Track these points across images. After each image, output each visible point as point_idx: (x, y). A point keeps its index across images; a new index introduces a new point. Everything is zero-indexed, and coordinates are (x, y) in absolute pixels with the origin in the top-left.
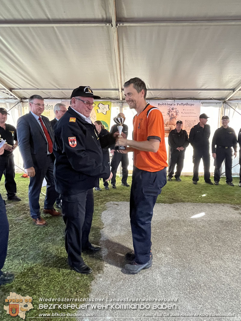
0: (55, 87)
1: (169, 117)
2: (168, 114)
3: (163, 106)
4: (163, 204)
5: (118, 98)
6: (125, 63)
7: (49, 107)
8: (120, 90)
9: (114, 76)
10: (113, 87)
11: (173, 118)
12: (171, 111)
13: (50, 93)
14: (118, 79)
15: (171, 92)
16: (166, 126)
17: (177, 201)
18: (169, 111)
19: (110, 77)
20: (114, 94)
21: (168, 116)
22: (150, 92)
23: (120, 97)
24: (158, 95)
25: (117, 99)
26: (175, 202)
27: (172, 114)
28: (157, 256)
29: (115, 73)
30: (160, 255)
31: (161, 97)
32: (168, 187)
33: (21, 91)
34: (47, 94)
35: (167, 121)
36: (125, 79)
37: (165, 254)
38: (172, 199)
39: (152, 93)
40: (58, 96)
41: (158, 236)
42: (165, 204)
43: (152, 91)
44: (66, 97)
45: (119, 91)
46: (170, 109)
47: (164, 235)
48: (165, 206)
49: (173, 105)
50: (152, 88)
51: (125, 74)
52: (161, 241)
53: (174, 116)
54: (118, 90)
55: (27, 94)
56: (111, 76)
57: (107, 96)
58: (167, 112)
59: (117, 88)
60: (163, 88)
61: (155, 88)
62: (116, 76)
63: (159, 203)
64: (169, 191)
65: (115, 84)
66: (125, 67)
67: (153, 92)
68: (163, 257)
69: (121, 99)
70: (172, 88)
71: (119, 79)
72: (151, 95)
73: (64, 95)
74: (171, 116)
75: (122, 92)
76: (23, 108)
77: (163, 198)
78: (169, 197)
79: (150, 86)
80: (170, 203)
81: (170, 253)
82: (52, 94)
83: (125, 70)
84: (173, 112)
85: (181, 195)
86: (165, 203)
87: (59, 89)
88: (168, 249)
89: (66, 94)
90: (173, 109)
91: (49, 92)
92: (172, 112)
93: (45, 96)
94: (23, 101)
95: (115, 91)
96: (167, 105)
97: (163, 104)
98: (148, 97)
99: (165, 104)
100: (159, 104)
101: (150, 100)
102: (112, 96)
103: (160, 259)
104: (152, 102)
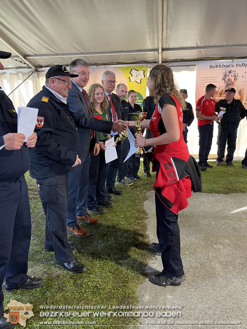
0: (78, 50)
1: (225, 83)
2: (224, 79)
3: (217, 68)
4: (217, 194)
5: (157, 61)
6: (169, 15)
9: (153, 32)
10: (150, 47)
11: (231, 84)
13: (72, 58)
14: (158, 37)
15: (229, 49)
16: (219, 95)
17: (235, 191)
18: (225, 75)
20: (151, 56)
22: (200, 51)
23: (158, 59)
25: (155, 62)
26: (232, 192)
27: (229, 80)
28: (214, 247)
29: (155, 28)
30: (218, 246)
31: (215, 57)
33: (37, 57)
34: (67, 61)
35: (222, 89)
36: (167, 36)
37: (224, 245)
38: (229, 189)
39: (203, 52)
41: (214, 228)
42: (220, 195)
43: (202, 50)
44: (90, 63)
45: (159, 52)
46: (227, 72)
47: (220, 227)
48: (219, 197)
49: (231, 66)
50: (203, 45)
51: (168, 30)
52: (217, 233)
53: (231, 81)
54: (157, 50)
55: (44, 62)
56: (149, 33)
57: (142, 59)
58: (222, 76)
59: (156, 47)
60: (218, 44)
61: (207, 45)
62: (156, 33)
63: (212, 193)
65: (154, 43)
66: (169, 20)
68: (221, 249)
69: (160, 62)
70: (230, 44)
71: (160, 36)
72: (201, 55)
74: (228, 82)
75: (162, 53)
76: (39, 78)
77: (216, 188)
78: (223, 187)
79: (201, 42)
80: (225, 194)
81: (229, 245)
83: (168, 24)
84: (230, 77)
86: (219, 193)
87: (83, 53)
88: (227, 241)
89: (91, 59)
90: (230, 72)
94: (38, 70)
95: (153, 52)
96: (223, 67)
97: (217, 66)
98: (196, 57)
99: (220, 65)
100: (211, 67)
101: (199, 61)
102: (149, 59)
103: (218, 250)
104: (201, 64)
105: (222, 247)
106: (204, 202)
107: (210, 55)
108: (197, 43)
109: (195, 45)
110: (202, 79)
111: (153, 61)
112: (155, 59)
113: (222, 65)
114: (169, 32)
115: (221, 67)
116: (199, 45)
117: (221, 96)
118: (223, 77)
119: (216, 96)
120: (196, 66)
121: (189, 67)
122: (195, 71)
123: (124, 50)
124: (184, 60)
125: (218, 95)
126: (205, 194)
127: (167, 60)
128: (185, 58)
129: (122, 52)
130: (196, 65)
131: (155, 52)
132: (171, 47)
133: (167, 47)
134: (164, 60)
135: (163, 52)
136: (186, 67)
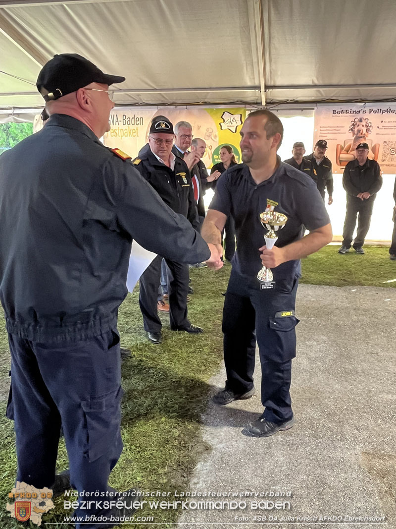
0: (149, 85)
1: (353, 136)
2: (352, 130)
3: (343, 115)
4: (328, 286)
5: (259, 101)
6: (272, 45)
7: (137, 120)
8: (263, 89)
9: (253, 65)
10: (249, 84)
11: (361, 137)
12: (358, 124)
13: (140, 95)
14: (259, 71)
15: (358, 90)
16: (346, 152)
17: (353, 284)
18: (353, 125)
19: (245, 68)
20: (250, 95)
21: (352, 134)
22: (319, 91)
23: (261, 100)
24: (332, 95)
25: (257, 104)
26: (348, 285)
27: (359, 131)
29: (255, 60)
31: (339, 98)
32: (341, 264)
34: (134, 99)
35: (348, 144)
36: (272, 71)
37: (318, 342)
38: (345, 280)
39: (322, 92)
40: (152, 101)
41: (312, 324)
42: (331, 287)
43: (321, 90)
44: (165, 101)
45: (261, 90)
46: (356, 120)
48: (329, 290)
49: (361, 112)
50: (321, 83)
51: (272, 63)
53: (362, 133)
54: (259, 88)
56: (247, 65)
57: (238, 99)
59: (257, 84)
60: (342, 83)
61: (327, 83)
62: (255, 65)
63: (321, 285)
64: (341, 268)
65: (254, 79)
66: (273, 51)
67: (323, 90)
68: (314, 345)
69: (264, 104)
70: (359, 82)
71: (262, 72)
72: (320, 95)
73: (163, 99)
74: (357, 134)
75: (265, 91)
77: (329, 279)
78: (338, 278)
79: (317, 79)
80: (339, 286)
81: (325, 342)
82: (142, 97)
83: (272, 56)
84: (361, 127)
85: (361, 276)
86: (330, 286)
87: (156, 89)
88: (324, 338)
89: (167, 98)
90: (361, 121)
91: (138, 95)
92: (358, 126)
93: (129, 101)
95: (254, 90)
96: (351, 113)
97: (342, 111)
98: (313, 98)
99: (347, 111)
100: (334, 112)
101: (318, 104)
102: (249, 99)
103: (310, 346)
104: (322, 108)
105: (315, 343)
106: (309, 295)
107: (333, 96)
108: (313, 82)
109: (310, 83)
110: (322, 129)
111: (254, 101)
112: (257, 100)
113: (350, 111)
114: (273, 67)
115: (348, 113)
116: (317, 82)
117: (348, 154)
118: (351, 127)
119: (340, 153)
120: (314, 111)
121: (303, 111)
122: (312, 116)
123: (214, 86)
124: (296, 102)
125: (343, 151)
126: (312, 285)
127: (274, 101)
128: (299, 99)
129: (210, 88)
130: (313, 109)
131: (256, 90)
132: (278, 83)
133: (272, 84)
134: (269, 101)
135: (267, 90)
136: (301, 111)
